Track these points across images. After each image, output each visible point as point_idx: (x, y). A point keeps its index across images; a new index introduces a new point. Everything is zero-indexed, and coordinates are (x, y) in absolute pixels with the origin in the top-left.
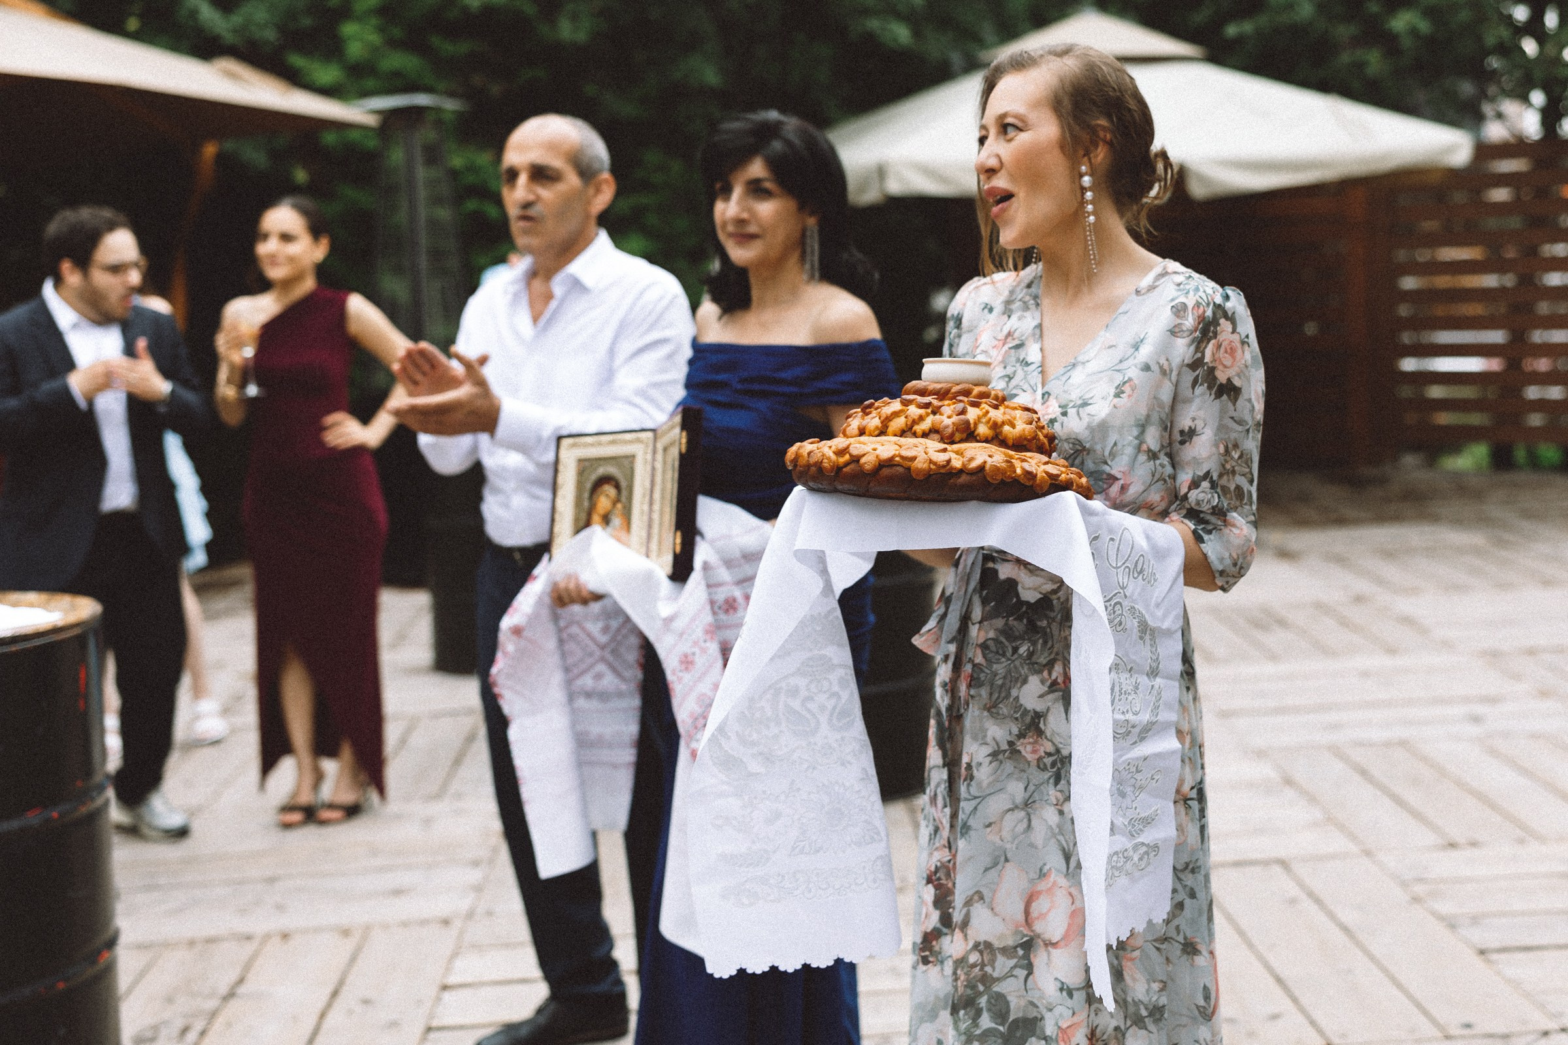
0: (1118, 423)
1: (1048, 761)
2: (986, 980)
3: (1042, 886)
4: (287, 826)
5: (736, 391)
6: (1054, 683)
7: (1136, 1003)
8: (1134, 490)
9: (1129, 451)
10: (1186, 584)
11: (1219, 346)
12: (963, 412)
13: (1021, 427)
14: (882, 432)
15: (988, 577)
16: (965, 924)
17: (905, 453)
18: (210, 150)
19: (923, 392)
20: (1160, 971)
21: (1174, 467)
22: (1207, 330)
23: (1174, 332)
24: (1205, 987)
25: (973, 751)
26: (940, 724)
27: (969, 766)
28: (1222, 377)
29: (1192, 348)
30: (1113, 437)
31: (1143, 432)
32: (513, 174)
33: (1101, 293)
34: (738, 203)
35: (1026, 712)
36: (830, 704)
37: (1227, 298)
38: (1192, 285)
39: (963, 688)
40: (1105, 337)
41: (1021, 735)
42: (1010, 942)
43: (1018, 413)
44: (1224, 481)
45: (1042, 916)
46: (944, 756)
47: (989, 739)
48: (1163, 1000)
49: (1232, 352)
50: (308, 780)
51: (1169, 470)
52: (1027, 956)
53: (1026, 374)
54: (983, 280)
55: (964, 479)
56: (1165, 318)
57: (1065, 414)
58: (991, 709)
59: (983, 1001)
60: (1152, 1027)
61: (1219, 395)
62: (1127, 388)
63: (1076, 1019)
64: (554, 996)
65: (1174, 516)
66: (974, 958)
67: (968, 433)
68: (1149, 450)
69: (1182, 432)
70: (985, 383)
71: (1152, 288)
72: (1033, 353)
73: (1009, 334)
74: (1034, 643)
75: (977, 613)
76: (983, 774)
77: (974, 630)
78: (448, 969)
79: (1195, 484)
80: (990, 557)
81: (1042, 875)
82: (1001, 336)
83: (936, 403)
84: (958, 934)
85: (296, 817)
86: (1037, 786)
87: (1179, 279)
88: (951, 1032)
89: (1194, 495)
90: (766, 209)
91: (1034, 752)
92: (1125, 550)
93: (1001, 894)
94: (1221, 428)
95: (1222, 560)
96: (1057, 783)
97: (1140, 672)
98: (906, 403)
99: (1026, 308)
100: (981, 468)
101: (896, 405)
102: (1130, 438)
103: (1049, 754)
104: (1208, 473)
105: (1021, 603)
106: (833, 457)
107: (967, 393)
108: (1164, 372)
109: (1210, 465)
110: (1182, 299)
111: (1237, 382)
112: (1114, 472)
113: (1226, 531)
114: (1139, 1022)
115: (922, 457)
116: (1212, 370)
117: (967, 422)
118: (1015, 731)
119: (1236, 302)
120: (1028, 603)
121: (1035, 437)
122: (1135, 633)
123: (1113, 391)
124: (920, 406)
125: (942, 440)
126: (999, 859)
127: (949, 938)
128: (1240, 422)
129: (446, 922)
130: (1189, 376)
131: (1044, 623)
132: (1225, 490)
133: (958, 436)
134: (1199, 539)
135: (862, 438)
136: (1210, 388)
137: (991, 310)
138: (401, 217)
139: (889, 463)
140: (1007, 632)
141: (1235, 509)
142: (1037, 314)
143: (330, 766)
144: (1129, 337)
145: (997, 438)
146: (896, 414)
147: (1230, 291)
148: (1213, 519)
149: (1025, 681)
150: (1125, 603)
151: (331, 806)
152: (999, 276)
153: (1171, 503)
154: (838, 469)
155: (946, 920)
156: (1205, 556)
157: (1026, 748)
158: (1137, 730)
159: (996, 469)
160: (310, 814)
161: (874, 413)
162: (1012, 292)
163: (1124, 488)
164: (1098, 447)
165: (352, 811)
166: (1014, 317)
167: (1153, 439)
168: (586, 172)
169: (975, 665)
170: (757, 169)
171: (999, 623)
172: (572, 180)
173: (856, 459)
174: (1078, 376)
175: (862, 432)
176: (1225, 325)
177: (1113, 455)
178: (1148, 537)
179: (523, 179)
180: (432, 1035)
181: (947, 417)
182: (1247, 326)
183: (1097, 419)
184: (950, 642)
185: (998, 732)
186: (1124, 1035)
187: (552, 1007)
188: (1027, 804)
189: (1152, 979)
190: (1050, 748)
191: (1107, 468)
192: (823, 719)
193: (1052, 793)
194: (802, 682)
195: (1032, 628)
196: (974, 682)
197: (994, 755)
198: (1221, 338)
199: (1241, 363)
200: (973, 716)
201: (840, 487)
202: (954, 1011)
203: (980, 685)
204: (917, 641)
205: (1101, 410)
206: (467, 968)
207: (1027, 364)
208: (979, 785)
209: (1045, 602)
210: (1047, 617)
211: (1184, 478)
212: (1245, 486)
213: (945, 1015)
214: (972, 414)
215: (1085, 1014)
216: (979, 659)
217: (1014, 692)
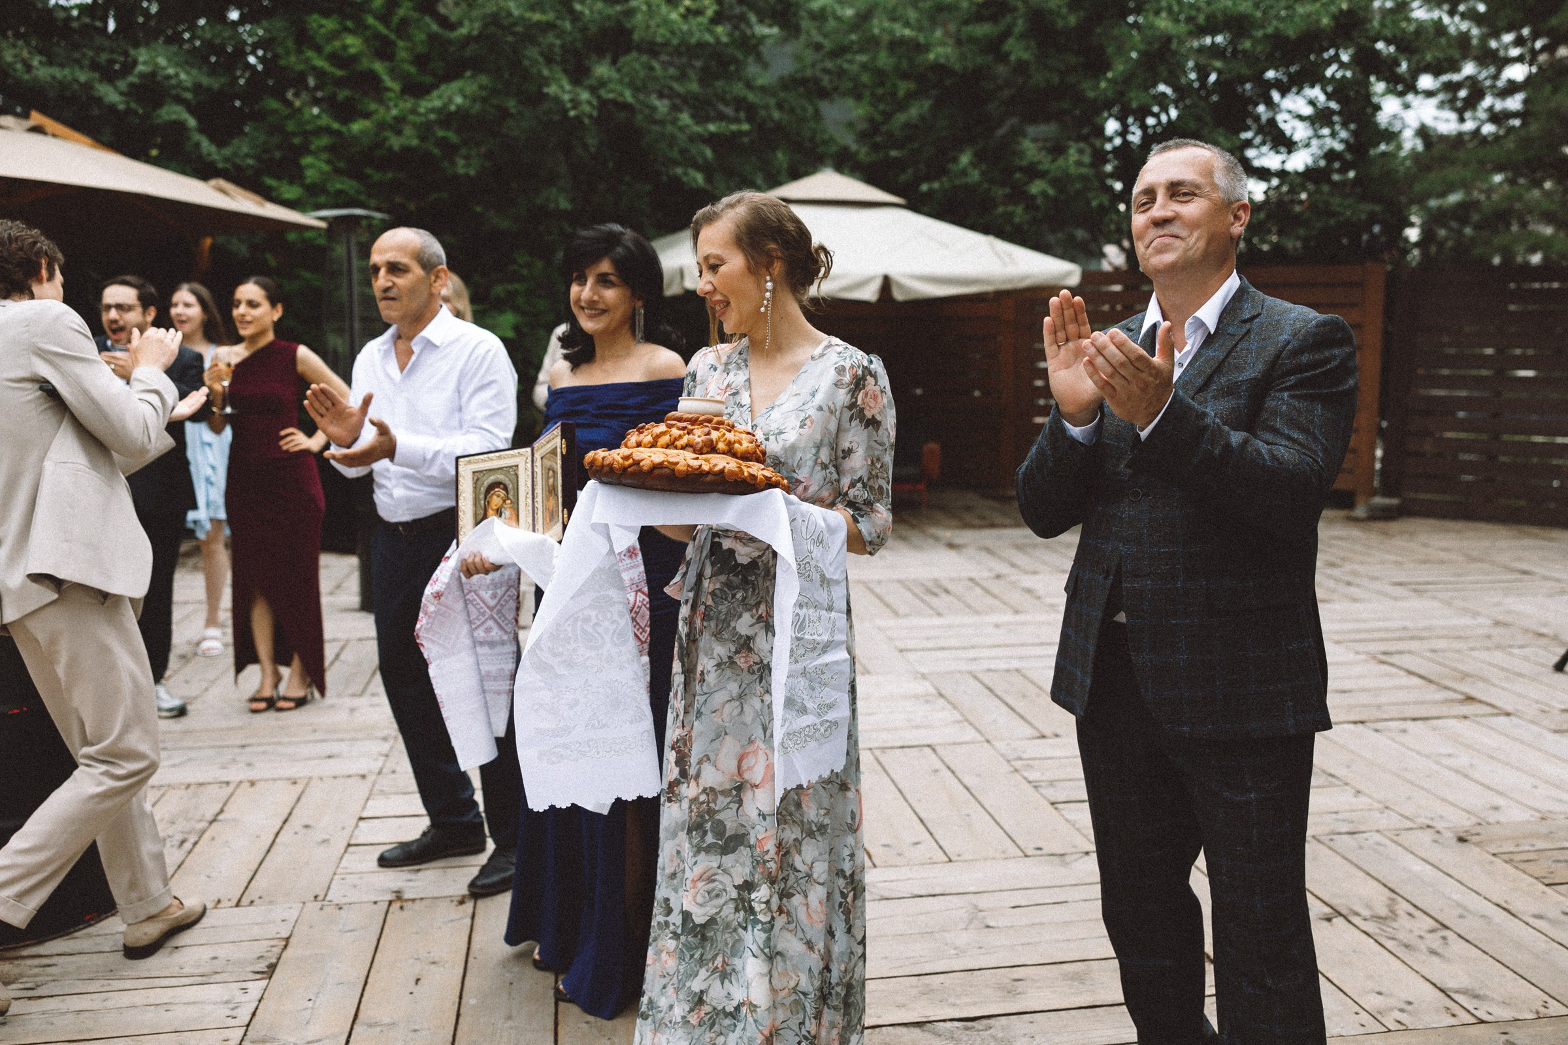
0: (802, 445)
1: (756, 668)
2: (711, 812)
3: (751, 749)
4: (255, 711)
5: (593, 415)
6: (760, 617)
7: (809, 823)
8: (812, 490)
9: (810, 463)
10: (849, 550)
11: (867, 394)
12: (708, 434)
13: (745, 445)
14: (653, 445)
15: (715, 547)
16: (697, 777)
17: (671, 460)
18: (208, 242)
19: (680, 420)
20: (826, 803)
21: (838, 474)
22: (858, 383)
23: (837, 384)
24: (852, 812)
25: (705, 663)
26: (681, 647)
27: (702, 673)
28: (868, 414)
29: (849, 396)
30: (799, 455)
31: (818, 452)
32: (376, 269)
33: (788, 359)
34: (592, 289)
35: (741, 636)
36: (612, 628)
37: (871, 362)
38: (848, 354)
39: (698, 621)
40: (793, 388)
41: (737, 652)
42: (728, 787)
43: (744, 436)
44: (871, 483)
45: (750, 768)
46: (683, 666)
47: (715, 655)
48: (827, 821)
49: (875, 398)
50: (269, 682)
51: (835, 476)
52: (738, 795)
53: (741, 413)
54: (710, 349)
55: (709, 478)
56: (831, 375)
57: (767, 439)
58: (717, 635)
59: (708, 826)
60: (819, 838)
61: (867, 426)
62: (808, 422)
63: (769, 833)
64: (434, 824)
65: (840, 506)
66: (703, 798)
67: (711, 447)
68: (822, 463)
69: (843, 451)
70: (720, 415)
71: (822, 355)
72: (745, 398)
73: (728, 386)
74: (746, 591)
75: (708, 571)
76: (711, 678)
77: (706, 583)
78: (364, 808)
79: (852, 485)
80: (717, 534)
81: (751, 742)
82: (724, 387)
83: (690, 427)
84: (693, 783)
85: (263, 705)
86: (748, 685)
87: (840, 349)
88: (687, 845)
89: (852, 492)
90: (610, 294)
91: (746, 662)
92: (811, 528)
93: (721, 755)
94: (869, 448)
95: (870, 534)
96: (761, 682)
97: (821, 608)
98: (670, 426)
99: (739, 368)
100: (722, 471)
101: (662, 427)
102: (809, 456)
103: (756, 663)
104: (861, 478)
105: (737, 565)
106: (621, 461)
107: (710, 421)
108: (831, 412)
109: (862, 473)
110: (842, 363)
111: (878, 418)
112: (800, 477)
113: (873, 515)
114: (811, 834)
115: (682, 462)
116: (862, 410)
117: (712, 441)
118: (733, 649)
119: (877, 365)
120: (742, 565)
121: (755, 452)
122: (818, 583)
123: (798, 424)
124: (679, 429)
125: (694, 452)
126: (720, 734)
127: (685, 785)
128: (881, 444)
129: (363, 777)
130: (847, 414)
131: (753, 578)
132: (872, 488)
133: (705, 450)
134: (856, 521)
135: (640, 449)
136: (861, 422)
137: (715, 369)
138: (343, 293)
139: (660, 466)
140: (728, 584)
141: (878, 501)
142: (747, 372)
143: (285, 671)
144: (807, 389)
145: (731, 452)
146: (663, 434)
147: (873, 358)
148: (864, 507)
149: (740, 616)
150: (813, 563)
151: (285, 699)
152: (720, 346)
153: (836, 498)
154: (625, 469)
155: (684, 774)
156: (860, 531)
157: (740, 661)
158: (821, 646)
159: (731, 472)
160: (271, 704)
161: (646, 433)
162: (729, 357)
163: (806, 489)
164: (790, 461)
165: (301, 702)
166: (731, 374)
167: (825, 455)
168: (428, 265)
169: (707, 607)
170: (605, 266)
171: (723, 578)
172: (418, 271)
173: (637, 463)
174: (775, 414)
175: (639, 445)
176: (870, 380)
177: (799, 467)
178: (825, 520)
179: (382, 272)
180: (351, 849)
181: (698, 436)
182: (884, 381)
183: (788, 444)
184: (690, 591)
185: (721, 650)
186: (800, 843)
187: (433, 831)
188: (741, 697)
189: (820, 807)
190: (757, 660)
191: (795, 475)
192: (607, 638)
193: (759, 689)
194: (593, 613)
195: (745, 581)
196: (706, 617)
197: (718, 665)
198: (867, 388)
199: (880, 405)
200: (705, 640)
201: (624, 481)
202: (689, 832)
203: (710, 619)
204: (667, 590)
205: (791, 437)
206: (375, 807)
207: (742, 406)
208: (708, 685)
209: (754, 564)
210: (755, 574)
211: (846, 482)
212: (885, 486)
213: (683, 835)
214: (715, 435)
215: (774, 832)
216: (710, 602)
217: (733, 624)
